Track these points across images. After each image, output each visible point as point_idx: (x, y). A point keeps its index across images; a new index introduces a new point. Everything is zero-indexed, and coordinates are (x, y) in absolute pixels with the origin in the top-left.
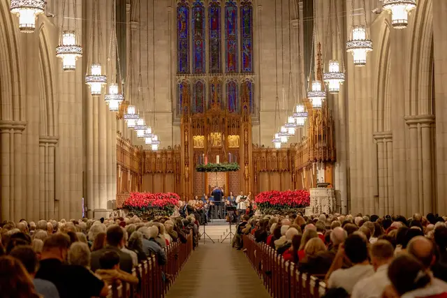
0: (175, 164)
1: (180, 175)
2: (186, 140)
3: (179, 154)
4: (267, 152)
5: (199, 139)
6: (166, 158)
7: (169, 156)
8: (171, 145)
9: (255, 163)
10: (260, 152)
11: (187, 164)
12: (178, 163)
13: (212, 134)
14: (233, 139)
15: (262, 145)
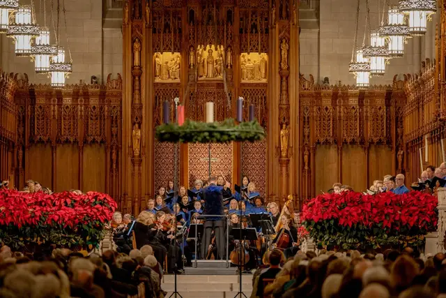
0: (107, 123)
1: (118, 149)
2: (137, 62)
3: (119, 96)
4: (335, 96)
5: (168, 60)
6: (86, 106)
7: (94, 102)
8: (98, 74)
9: (304, 121)
10: (318, 96)
11: (137, 122)
12: (116, 120)
13: (200, 49)
14: (253, 60)
15: (323, 76)
